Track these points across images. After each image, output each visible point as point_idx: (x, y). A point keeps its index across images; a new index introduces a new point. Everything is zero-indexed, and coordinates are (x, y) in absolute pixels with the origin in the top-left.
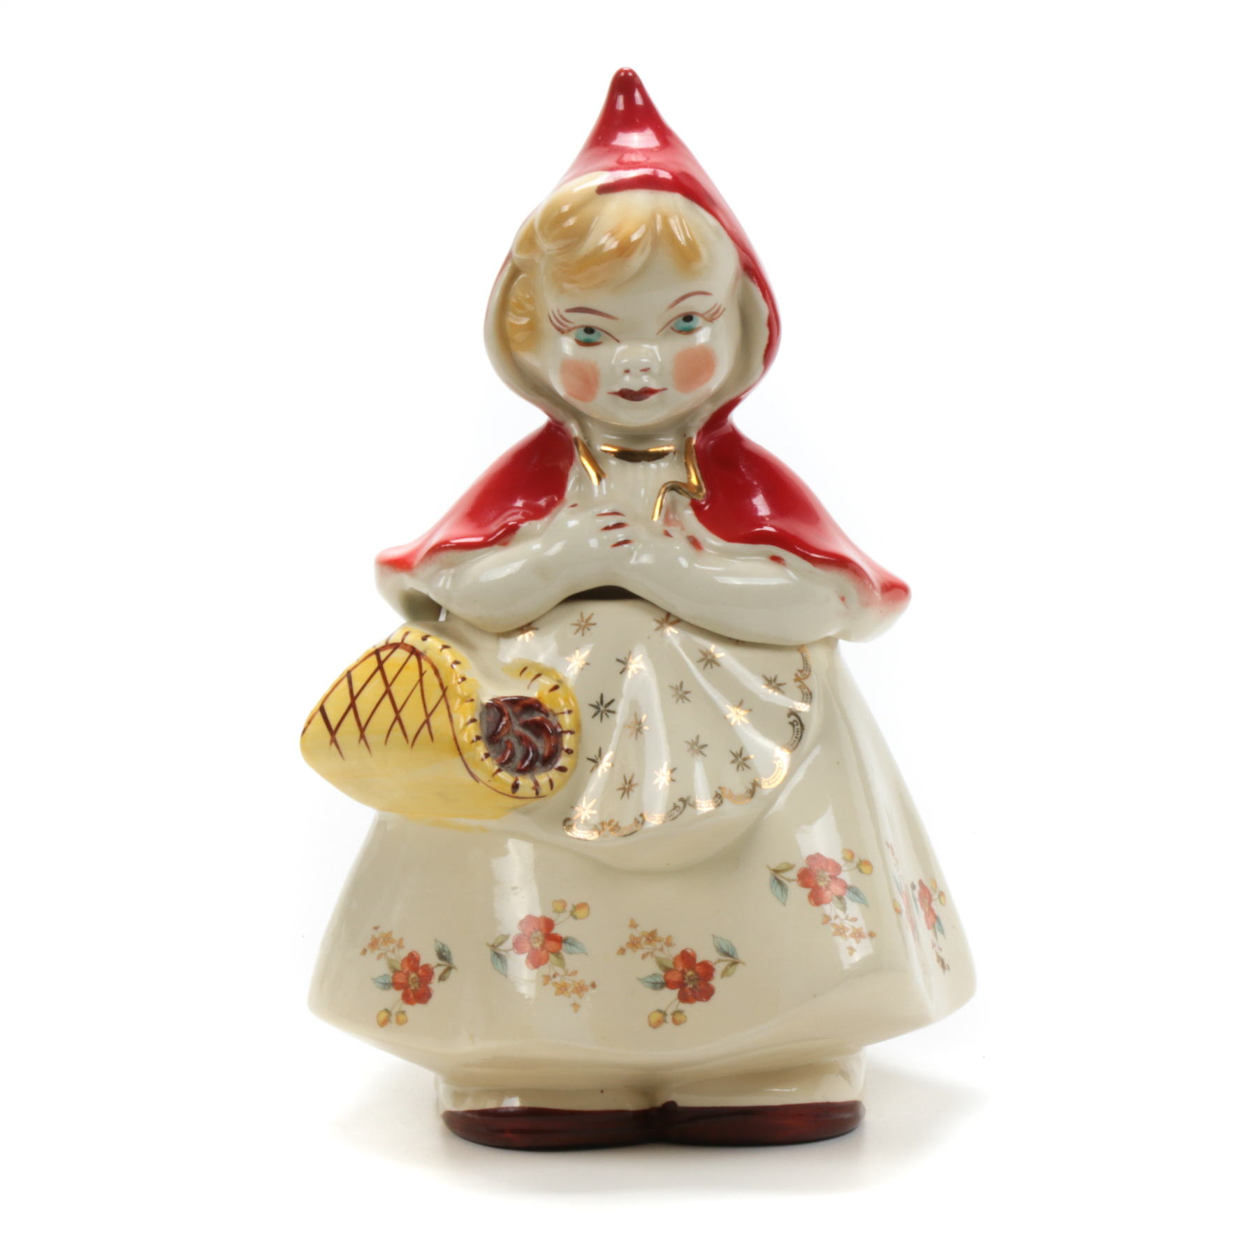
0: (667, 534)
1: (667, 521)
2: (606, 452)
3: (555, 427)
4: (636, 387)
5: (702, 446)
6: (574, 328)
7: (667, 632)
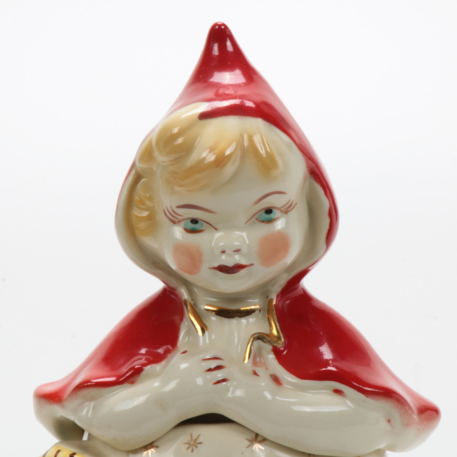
0: (255, 373)
1: (255, 363)
2: (208, 310)
3: (170, 292)
4: (230, 263)
5: (280, 305)
6: (183, 220)
7: (255, 448)
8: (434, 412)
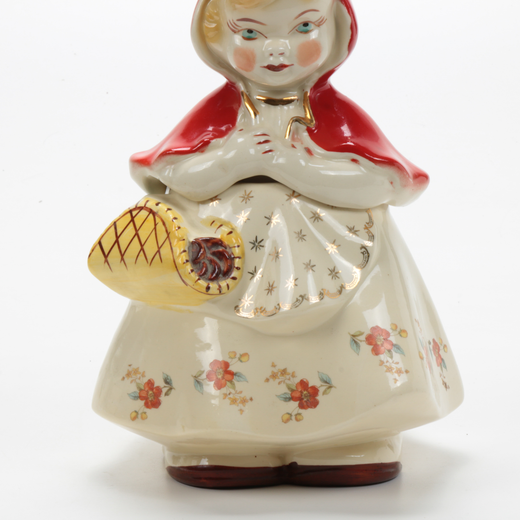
0: (293, 146)
1: (293, 139)
2: (259, 99)
3: (231, 85)
4: (276, 63)
5: (313, 96)
6: (241, 30)
7: (293, 201)
8: (425, 178)
